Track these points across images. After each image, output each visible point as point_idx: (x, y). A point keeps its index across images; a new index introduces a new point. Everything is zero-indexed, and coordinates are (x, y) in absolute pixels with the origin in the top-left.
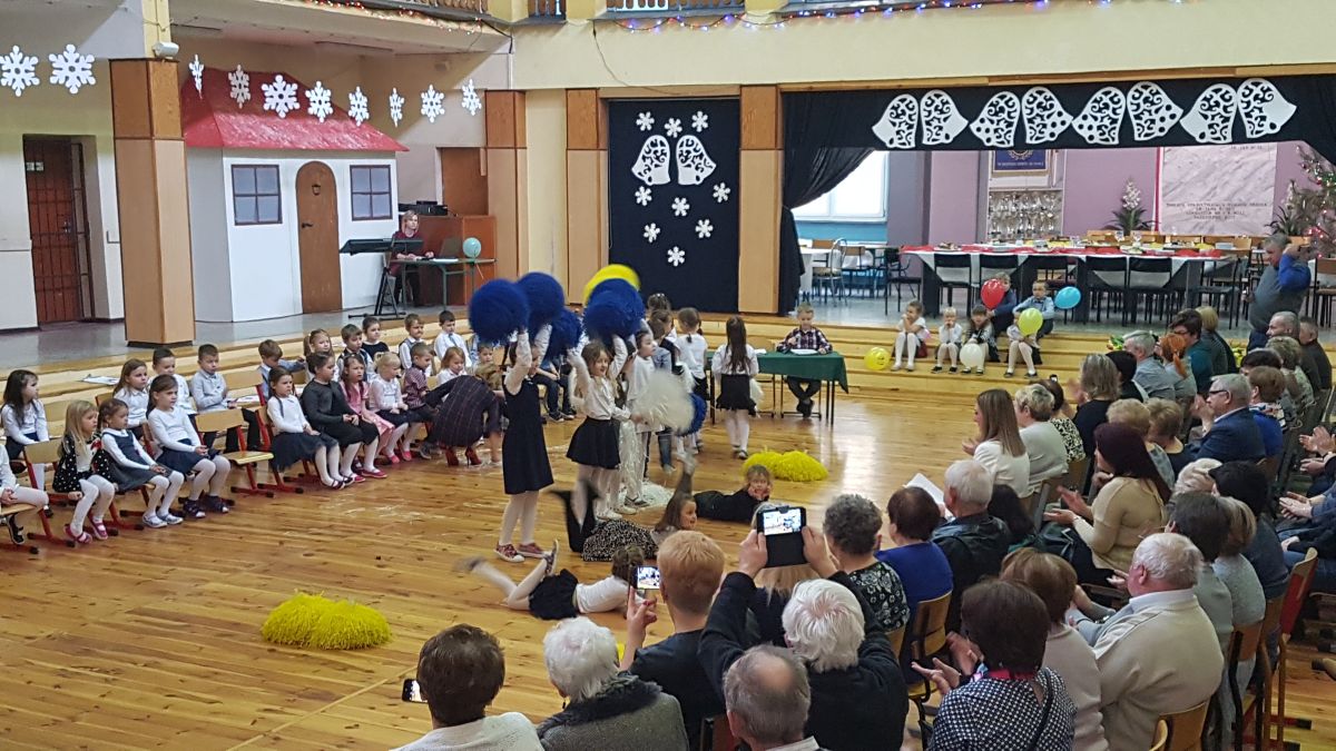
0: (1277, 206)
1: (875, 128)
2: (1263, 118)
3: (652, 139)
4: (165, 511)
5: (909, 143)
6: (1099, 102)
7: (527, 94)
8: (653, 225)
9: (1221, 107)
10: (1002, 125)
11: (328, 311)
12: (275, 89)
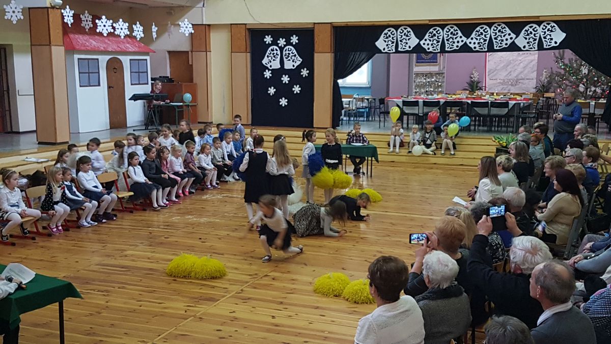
0: (538, 79)
1: (376, 43)
2: (552, 39)
3: (272, 47)
4: (89, 219)
5: (392, 50)
6: (478, 32)
7: (211, 26)
8: (272, 88)
9: (533, 34)
10: (435, 42)
11: (121, 128)
12: (102, 22)
